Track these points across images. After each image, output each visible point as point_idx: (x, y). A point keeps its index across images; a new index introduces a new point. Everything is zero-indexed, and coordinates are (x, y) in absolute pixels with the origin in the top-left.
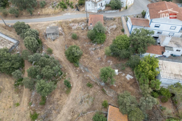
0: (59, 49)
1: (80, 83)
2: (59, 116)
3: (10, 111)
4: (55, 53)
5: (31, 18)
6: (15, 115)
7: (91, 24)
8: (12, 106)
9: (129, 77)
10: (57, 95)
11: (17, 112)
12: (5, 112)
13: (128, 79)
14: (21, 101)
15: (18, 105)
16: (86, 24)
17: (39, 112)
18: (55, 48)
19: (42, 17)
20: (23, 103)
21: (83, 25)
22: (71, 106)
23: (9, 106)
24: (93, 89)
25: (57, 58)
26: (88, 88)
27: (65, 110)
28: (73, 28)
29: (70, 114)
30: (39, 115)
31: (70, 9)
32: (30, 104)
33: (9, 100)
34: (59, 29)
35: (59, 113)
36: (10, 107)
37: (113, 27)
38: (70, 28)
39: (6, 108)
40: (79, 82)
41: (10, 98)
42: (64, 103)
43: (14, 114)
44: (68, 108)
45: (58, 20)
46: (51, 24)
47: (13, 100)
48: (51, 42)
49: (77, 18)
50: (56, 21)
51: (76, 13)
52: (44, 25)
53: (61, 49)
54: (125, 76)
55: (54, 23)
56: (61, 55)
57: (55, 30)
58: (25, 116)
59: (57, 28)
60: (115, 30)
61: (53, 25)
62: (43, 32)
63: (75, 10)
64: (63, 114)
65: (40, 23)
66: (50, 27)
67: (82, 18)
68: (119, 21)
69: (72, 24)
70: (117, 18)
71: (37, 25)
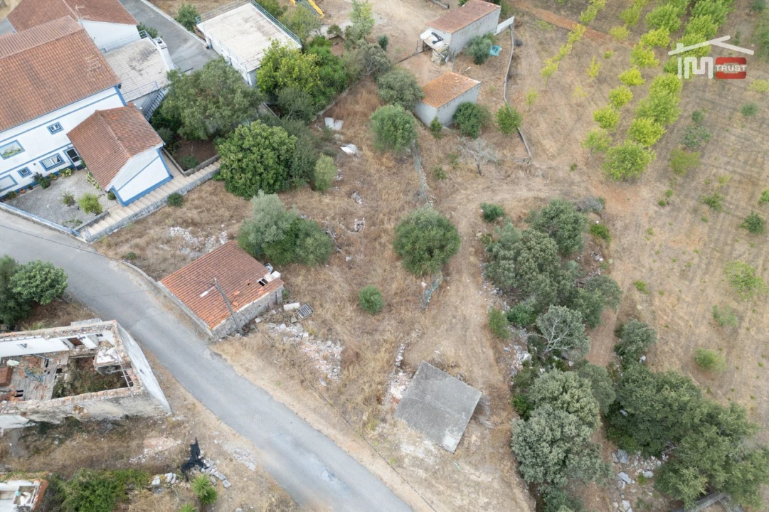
0: (455, 317)
3: (661, 284)
4: (481, 311)
6: (648, 266)
7: (264, 282)
8: (656, 294)
9: (334, 125)
11: (644, 270)
12: (677, 290)
13: (340, 123)
14: (630, 288)
15: (639, 286)
16: (270, 326)
18: (470, 333)
20: (623, 282)
21: (283, 326)
22: (506, 187)
23: (664, 298)
25: (481, 289)
26: (447, 175)
27: (524, 193)
28: (337, 350)
29: (518, 179)
32: (606, 267)
33: (665, 317)
34: (403, 387)
36: (661, 293)
37: (187, 237)
39: (673, 299)
40: (458, 201)
41: (662, 322)
42: (519, 201)
43: (651, 269)
44: (514, 190)
45: (365, 468)
46: (418, 463)
47: (653, 308)
48: (471, 372)
49: (267, 393)
50: (380, 468)
51: (229, 447)
52: (458, 503)
53: (450, 314)
54: (338, 133)
55: (397, 463)
56: (460, 294)
57: (424, 392)
58: (623, 249)
59: (405, 404)
60: (194, 224)
61: (412, 448)
62: (483, 438)
63: (215, 469)
64: (529, 190)
66: (438, 439)
67: (248, 370)
68: (122, 239)
69: (327, 370)
70: (111, 253)
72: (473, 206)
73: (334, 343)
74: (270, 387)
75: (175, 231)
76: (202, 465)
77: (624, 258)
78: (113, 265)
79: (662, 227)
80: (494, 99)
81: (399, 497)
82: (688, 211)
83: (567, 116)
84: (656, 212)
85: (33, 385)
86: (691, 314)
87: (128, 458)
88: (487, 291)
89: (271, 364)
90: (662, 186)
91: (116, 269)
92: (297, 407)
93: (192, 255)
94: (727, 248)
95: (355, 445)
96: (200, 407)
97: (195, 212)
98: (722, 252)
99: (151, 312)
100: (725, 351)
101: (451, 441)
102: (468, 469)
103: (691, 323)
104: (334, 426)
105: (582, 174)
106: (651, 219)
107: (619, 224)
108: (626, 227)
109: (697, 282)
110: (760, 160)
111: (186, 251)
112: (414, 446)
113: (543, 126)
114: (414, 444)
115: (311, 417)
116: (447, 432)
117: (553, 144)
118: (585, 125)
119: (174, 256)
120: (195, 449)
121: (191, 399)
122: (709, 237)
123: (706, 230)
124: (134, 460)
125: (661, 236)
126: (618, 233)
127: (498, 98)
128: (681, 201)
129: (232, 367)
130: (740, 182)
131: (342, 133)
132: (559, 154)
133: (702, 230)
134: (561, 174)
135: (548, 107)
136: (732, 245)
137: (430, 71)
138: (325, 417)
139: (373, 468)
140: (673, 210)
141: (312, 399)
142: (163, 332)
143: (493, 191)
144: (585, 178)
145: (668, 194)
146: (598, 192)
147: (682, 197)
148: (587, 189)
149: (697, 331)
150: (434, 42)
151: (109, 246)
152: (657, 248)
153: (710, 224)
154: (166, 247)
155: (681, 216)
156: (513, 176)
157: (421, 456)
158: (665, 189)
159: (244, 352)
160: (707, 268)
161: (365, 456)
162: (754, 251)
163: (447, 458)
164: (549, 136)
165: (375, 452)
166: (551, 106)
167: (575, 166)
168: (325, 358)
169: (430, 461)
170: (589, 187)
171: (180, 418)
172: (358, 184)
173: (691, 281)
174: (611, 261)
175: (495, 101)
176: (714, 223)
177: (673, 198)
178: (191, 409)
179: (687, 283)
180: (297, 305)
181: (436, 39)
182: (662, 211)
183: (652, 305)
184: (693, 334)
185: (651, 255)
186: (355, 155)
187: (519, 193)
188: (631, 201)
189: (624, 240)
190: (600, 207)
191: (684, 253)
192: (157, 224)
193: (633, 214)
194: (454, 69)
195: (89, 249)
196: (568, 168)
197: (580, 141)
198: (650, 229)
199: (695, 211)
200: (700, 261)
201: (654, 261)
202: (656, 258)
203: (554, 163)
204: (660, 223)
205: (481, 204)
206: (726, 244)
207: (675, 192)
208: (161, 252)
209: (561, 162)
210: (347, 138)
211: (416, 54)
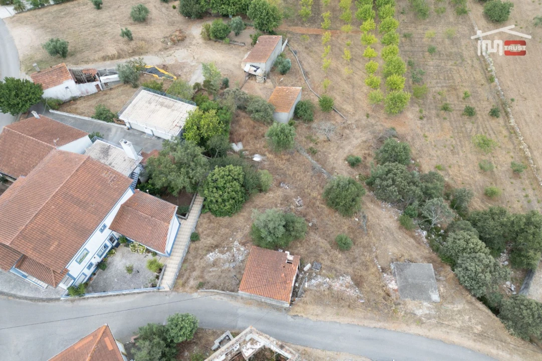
0: (382, 230)
1: (331, 160)
2: (364, 139)
3: (447, 162)
4: (392, 220)
6: (435, 155)
7: (290, 262)
8: (448, 168)
9: (237, 147)
11: (435, 158)
12: (455, 161)
13: (240, 144)
16: (306, 284)
18: (396, 235)
21: (313, 281)
22: (345, 142)
23: (453, 169)
24: (309, 147)
25: (382, 208)
26: (316, 149)
27: (356, 142)
28: (348, 279)
29: (347, 135)
32: (418, 165)
33: (459, 179)
35: (365, 142)
36: (450, 167)
37: (220, 256)
39: (457, 167)
40: (332, 162)
41: (459, 182)
42: (357, 148)
43: (438, 156)
44: (351, 142)
45: (408, 334)
46: (428, 317)
47: (451, 176)
48: (411, 255)
49: (336, 322)
50: (414, 329)
52: (458, 325)
53: (378, 230)
54: (243, 150)
55: (420, 322)
56: (374, 215)
57: (405, 279)
58: (419, 151)
59: (402, 289)
60: (217, 246)
61: (421, 311)
62: (445, 286)
64: (357, 139)
65: (474, 341)
66: (429, 299)
67: (317, 315)
68: (185, 277)
69: (353, 293)
70: (187, 289)
71: (479, 327)
72: (340, 161)
73: (343, 276)
74: (335, 319)
75: (211, 257)
77: (423, 156)
78: (195, 295)
79: (429, 131)
80: (306, 93)
81: (432, 339)
82: (435, 117)
83: (347, 87)
84: (421, 124)
86: (469, 171)
88: (386, 208)
89: (326, 305)
90: (415, 108)
91: (199, 297)
92: (356, 321)
93: (232, 265)
94: (463, 129)
95: (396, 325)
96: (309, 350)
97: (209, 239)
98: (462, 132)
99: (240, 311)
100: (494, 183)
101: (435, 297)
102: (450, 306)
103: (471, 176)
104: (379, 321)
105: (374, 118)
106: (421, 129)
107: (409, 138)
108: (413, 139)
109: (461, 154)
110: (450, 75)
111: (227, 266)
112: (422, 309)
114: (420, 308)
115: (366, 323)
116: (431, 293)
117: (350, 106)
118: (358, 89)
119: (222, 271)
121: (301, 348)
122: (452, 127)
123: (449, 123)
125: (432, 136)
126: (411, 143)
127: (307, 91)
128: (429, 113)
129: (308, 318)
130: (449, 91)
131: (246, 150)
132: (356, 111)
133: (447, 124)
134: (364, 122)
135: (334, 86)
136: (464, 126)
137: (261, 89)
138: (372, 319)
139: (412, 332)
140: (428, 119)
141: (359, 313)
143: (341, 148)
144: (377, 119)
145: (421, 111)
146: (388, 125)
147: (428, 110)
148: (382, 125)
149: (477, 179)
150: (255, 71)
151: (183, 285)
152: (433, 143)
153: (448, 119)
154: (214, 269)
155: (433, 121)
156: (344, 134)
157: (427, 312)
158: (418, 109)
159: (308, 307)
160: (461, 144)
161: (404, 327)
162: (475, 125)
163: (438, 306)
164: (345, 102)
165: (407, 323)
166: (335, 84)
167: (368, 114)
168: (347, 287)
169: (433, 312)
170: (382, 123)
173: (458, 154)
174: (418, 161)
175: (307, 94)
176: (450, 119)
177: (424, 112)
178: (305, 354)
179: (457, 156)
180: (309, 265)
181: (255, 69)
182: (423, 122)
183: (449, 175)
184: (476, 182)
185: (433, 149)
186: (263, 160)
187: (353, 143)
188: (406, 123)
189: (416, 146)
190: (395, 133)
191: (446, 141)
192: (195, 257)
193: (412, 130)
194: (272, 83)
195: (174, 293)
196: (365, 117)
197: (362, 99)
198: (424, 135)
199: (438, 116)
200: (456, 142)
201: (437, 151)
202: (436, 149)
203: (357, 117)
204: (426, 129)
205: (343, 158)
206: (461, 127)
207: (423, 109)
208: (214, 273)
209: (360, 115)
210: (250, 152)
211: (246, 82)
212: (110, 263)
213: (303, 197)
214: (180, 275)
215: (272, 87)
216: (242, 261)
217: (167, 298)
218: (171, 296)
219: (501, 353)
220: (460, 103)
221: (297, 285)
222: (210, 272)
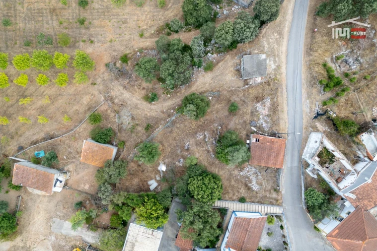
0: (215, 82)
1: (154, 114)
2: (121, 88)
3: (135, 28)
4: (206, 75)
5: (309, 16)
6: (129, 36)
7: (257, 140)
8: (141, 29)
9: (153, 184)
10: (145, 84)
11: (132, 37)
12: (134, 22)
13: (150, 182)
14: (146, 38)
15: (141, 35)
16: (266, 129)
17: (129, 64)
18: (217, 74)
19: (306, 38)
20: (143, 42)
21: (264, 125)
22: (129, 103)
23: (141, 26)
24: (143, 131)
25: (196, 81)
26: (145, 125)
27: (126, 95)
28: (259, 105)
29: (120, 101)
30: (126, 65)
31: (322, 99)
32: (141, 50)
33: (150, 22)
34: (256, 79)
35: (125, 88)
36: (139, 27)
37: (254, 182)
38: (258, 99)
39: (139, 22)
40: (156, 113)
41: (152, 23)
42: (133, 94)
43: (130, 34)
44: (128, 99)
45: (287, 74)
46: (275, 62)
47: (148, 28)
48: (232, 66)
49: (288, 113)
50: (283, 69)
51: (308, 110)
52: (277, 46)
53: (214, 84)
54: (156, 179)
55: (279, 67)
56: (203, 86)
57: (254, 72)
58: (127, 47)
59: (261, 75)
60: (246, 185)
61: (272, 65)
62: (254, 50)
63: (317, 109)
64: (122, 93)
65: (283, 38)
66: (265, 60)
67: (285, 123)
68: (271, 200)
69: (268, 103)
70: (279, 198)
71: (276, 35)
72: (153, 107)
73: (256, 108)
74: (286, 113)
75: (255, 187)
76: (318, 113)
77: (131, 45)
78: (283, 192)
79: (105, 38)
80: (77, 135)
81: (287, 61)
82: (89, 31)
83: (61, 102)
84: (98, 42)
85: (336, 170)
86: (142, 14)
87: (329, 132)
88: (196, 78)
89: (279, 118)
91: (284, 190)
92: (285, 102)
93: (259, 174)
94: (100, 11)
95: (283, 80)
96: (304, 127)
97: (241, 191)
98: (104, 12)
99: (289, 165)
101: (263, 56)
102: (266, 49)
103: (146, 13)
104: (282, 89)
105: (95, 79)
106: (104, 43)
107: (115, 54)
108: (115, 51)
109: (125, 17)
110: (36, 11)
111: (260, 177)
112: (271, 65)
113: (75, 108)
115: (285, 96)
116: (261, 59)
117: (85, 98)
118: (63, 90)
119: (264, 179)
120: (316, 117)
121: (304, 131)
122: (98, 19)
123: (95, 21)
124: (329, 130)
125: (110, 36)
126: (120, 52)
127: (75, 134)
128: (85, 35)
129: (288, 128)
130: (57, 15)
131: (155, 177)
132: (89, 93)
133: (96, 22)
134: (101, 87)
135: (61, 111)
136: (97, 9)
137: (78, 174)
138: (282, 93)
139: (285, 72)
140: (92, 37)
141: (280, 99)
142: (292, 156)
143: (136, 105)
144: (97, 77)
145: (84, 41)
146: (102, 68)
147: (82, 36)
148: (103, 73)
149: (148, 10)
150: (61, 182)
151: (277, 200)
152: (117, 36)
153: (91, 21)
154: (264, 184)
155: (94, 33)
156: (120, 103)
157: (272, 62)
158: (82, 44)
159: (281, 128)
160: (116, 15)
161: (284, 75)
163: (268, 56)
164: (80, 102)
165: (281, 74)
166: (59, 111)
167: (92, 84)
168: (265, 106)
169: (272, 59)
170: (101, 73)
171: (311, 129)
172: (179, 151)
173: (127, 19)
174: (137, 49)
175: (79, 134)
176: (90, 19)
177: (85, 38)
178: (306, 128)
180: (252, 128)
181: (59, 182)
182: (96, 40)
184: (150, 11)
185: (123, 37)
186: (164, 163)
187: (128, 97)
188: (98, 54)
189: (122, 49)
190: (112, 64)
191: (114, 26)
192: (256, 197)
193: (106, 50)
194: (68, 165)
195: (283, 205)
196: (96, 86)
197: (75, 88)
198: (109, 41)
199: (88, 28)
200: (114, 18)
201: (125, 34)
202: (123, 35)
203: (97, 93)
204: (103, 39)
205: (149, 105)
206: (98, 12)
207: (81, 39)
208: (266, 184)
209: (94, 90)
210: (156, 174)
211: (70, 188)
212: (265, 247)
213: (196, 133)
214: (271, 204)
215: (73, 164)
216: (255, 168)
217: (286, 208)
218: (285, 206)
219: (286, 26)
220: (71, 8)
221: (267, 135)
222: (266, 186)
